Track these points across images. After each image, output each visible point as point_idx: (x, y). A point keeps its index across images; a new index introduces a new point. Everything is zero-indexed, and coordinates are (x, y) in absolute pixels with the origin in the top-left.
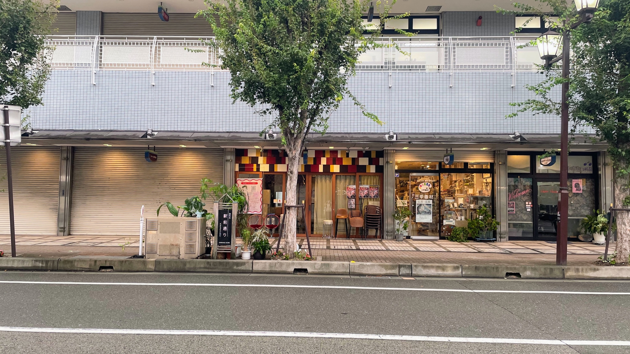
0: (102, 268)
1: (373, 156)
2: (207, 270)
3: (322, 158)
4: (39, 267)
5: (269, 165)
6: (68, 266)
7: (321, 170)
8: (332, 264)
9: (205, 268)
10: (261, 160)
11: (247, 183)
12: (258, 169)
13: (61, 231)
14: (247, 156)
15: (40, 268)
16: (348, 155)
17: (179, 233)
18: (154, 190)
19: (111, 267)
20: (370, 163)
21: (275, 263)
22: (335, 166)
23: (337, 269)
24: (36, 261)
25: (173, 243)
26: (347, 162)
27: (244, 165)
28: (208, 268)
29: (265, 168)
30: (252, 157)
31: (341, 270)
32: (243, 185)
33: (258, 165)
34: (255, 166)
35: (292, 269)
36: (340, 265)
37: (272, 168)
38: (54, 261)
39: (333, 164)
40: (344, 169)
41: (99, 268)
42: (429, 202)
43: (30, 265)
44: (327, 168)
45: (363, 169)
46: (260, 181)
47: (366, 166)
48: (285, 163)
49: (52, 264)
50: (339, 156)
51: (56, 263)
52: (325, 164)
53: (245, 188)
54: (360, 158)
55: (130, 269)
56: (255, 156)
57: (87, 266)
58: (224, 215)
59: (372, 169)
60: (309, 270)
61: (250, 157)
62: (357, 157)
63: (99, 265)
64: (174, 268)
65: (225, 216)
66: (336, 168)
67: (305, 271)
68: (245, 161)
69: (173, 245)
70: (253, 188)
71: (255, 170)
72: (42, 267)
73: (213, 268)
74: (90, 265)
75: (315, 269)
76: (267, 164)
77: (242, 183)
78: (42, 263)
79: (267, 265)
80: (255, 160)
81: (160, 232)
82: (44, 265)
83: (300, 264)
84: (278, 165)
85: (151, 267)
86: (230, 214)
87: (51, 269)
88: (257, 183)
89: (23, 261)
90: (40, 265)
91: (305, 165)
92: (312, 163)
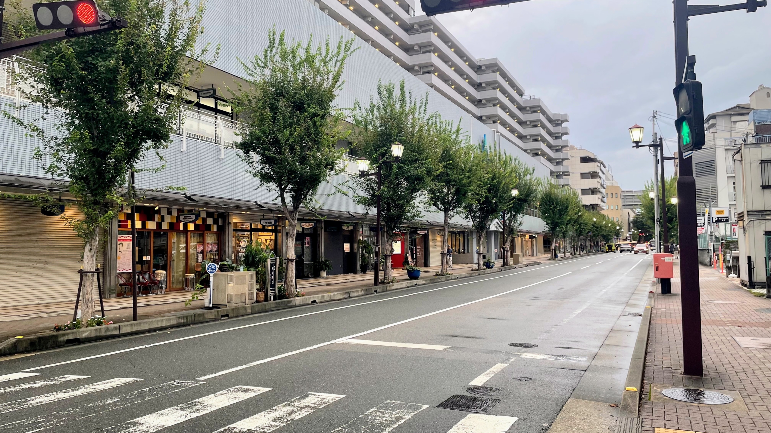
0: (222, 316)
1: (216, 217)
2: (276, 309)
4: (182, 323)
5: (142, 222)
6: (201, 319)
7: (181, 227)
10: (136, 216)
11: (123, 240)
15: (183, 324)
16: (199, 215)
17: (245, 284)
18: (30, 249)
19: (227, 315)
20: (214, 223)
22: (191, 224)
23: (326, 298)
24: (179, 318)
25: (242, 293)
26: (199, 221)
27: (121, 221)
29: (138, 224)
30: (128, 213)
32: (120, 242)
34: (129, 222)
35: (311, 302)
36: (326, 295)
37: (144, 225)
38: (191, 316)
40: (197, 227)
41: (220, 317)
43: (175, 323)
44: (185, 226)
45: (208, 228)
47: (211, 225)
48: (154, 220)
49: (190, 319)
51: (193, 317)
53: (121, 245)
54: (207, 218)
55: (238, 315)
57: (213, 317)
59: (215, 228)
61: (125, 213)
62: (205, 217)
63: (220, 314)
65: (272, 268)
66: (191, 227)
67: (315, 302)
68: (121, 217)
69: (242, 294)
70: (128, 246)
71: (129, 226)
72: (184, 322)
73: (279, 307)
74: (215, 315)
75: (319, 300)
76: (140, 220)
77: (119, 240)
78: (184, 320)
80: (130, 216)
81: (235, 285)
82: (185, 321)
83: (313, 298)
84: (149, 222)
86: (275, 267)
87: (190, 322)
89: (170, 320)
90: (183, 321)
91: (170, 223)
92: (175, 221)
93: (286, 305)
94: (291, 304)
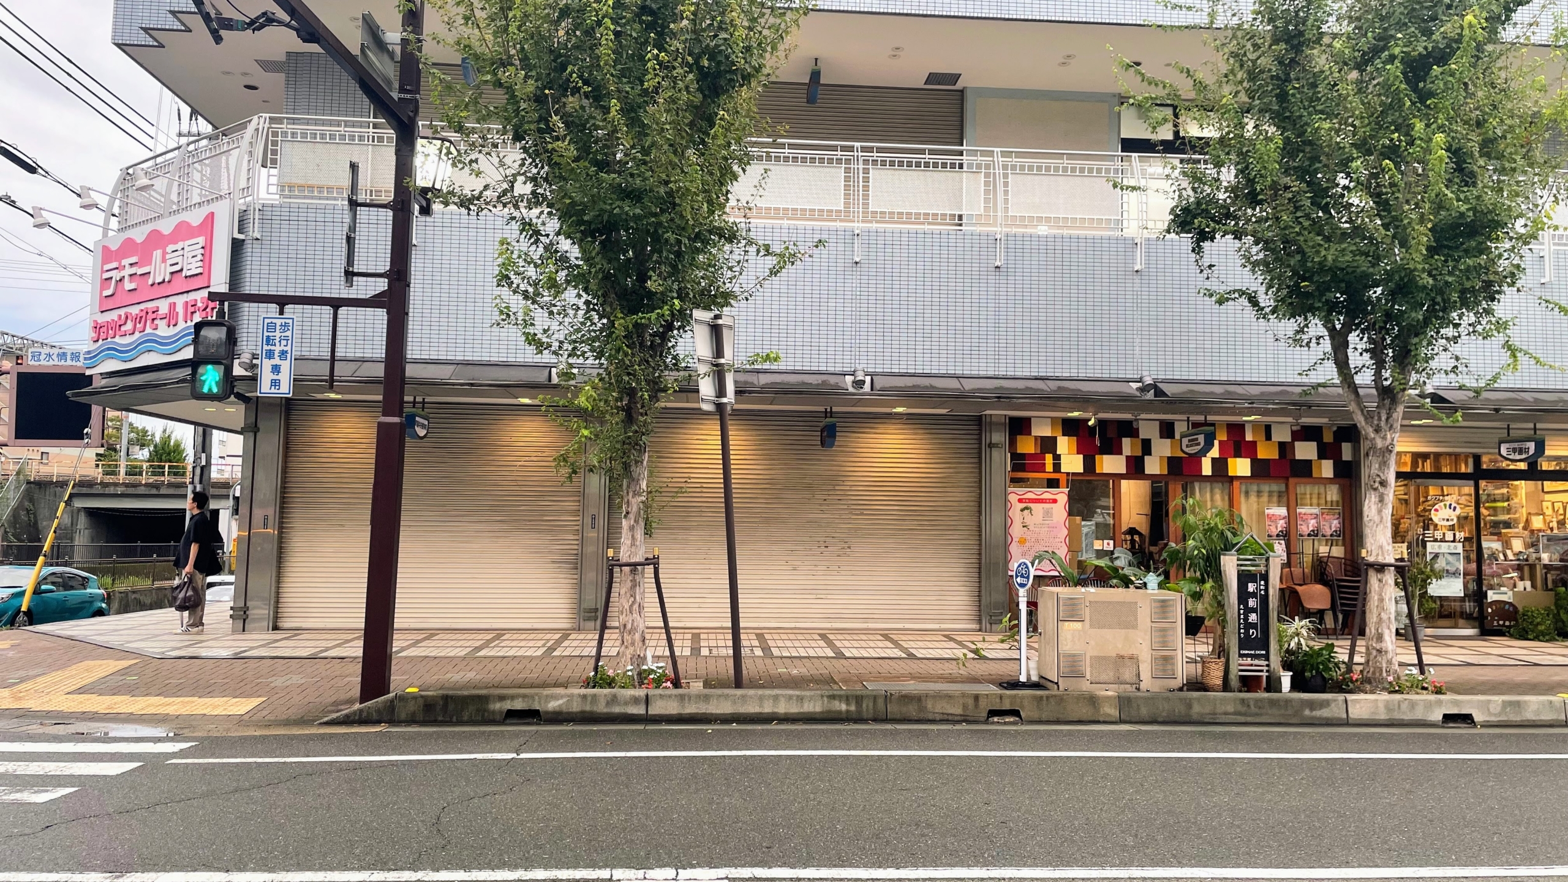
0: (993, 713)
1: (1328, 438)
2: (1242, 719)
4: (840, 712)
5: (1081, 456)
6: (912, 710)
7: (1207, 469)
8: (1525, 702)
9: (1236, 713)
10: (1064, 445)
11: (1033, 501)
12: (1057, 467)
13: (589, 619)
14: (1030, 434)
15: (844, 716)
16: (1268, 437)
17: (1134, 627)
18: (811, 516)
19: (1015, 713)
20: (1322, 455)
21: (1399, 702)
22: (1239, 460)
23: (1537, 712)
24: (832, 697)
25: (1122, 653)
26: (1267, 452)
27: (1023, 456)
28: (1245, 714)
29: (1072, 463)
30: (1042, 438)
31: (1547, 716)
32: (1023, 505)
33: (1057, 457)
34: (1049, 458)
35: (1437, 716)
36: (1542, 703)
37: (1089, 464)
38: (875, 698)
39: (1236, 456)
40: (1260, 469)
41: (985, 714)
42: (1455, 547)
43: (818, 709)
45: (1304, 470)
46: (1062, 495)
47: (1311, 461)
48: (1120, 453)
49: (871, 704)
50: (1249, 437)
51: (881, 702)
52: (1217, 456)
53: (1027, 512)
54: (1297, 443)
55: (1062, 717)
56: (1049, 434)
57: (958, 711)
58: (1250, 585)
59: (1327, 469)
60: (1478, 717)
61: (1036, 438)
62: (1289, 440)
63: (985, 706)
64: (1164, 714)
65: (1251, 587)
66: (1241, 467)
67: (1467, 719)
68: (1026, 446)
69: (1122, 657)
70: (1048, 514)
71: (1049, 467)
72: (848, 711)
73: (1257, 715)
74: (965, 707)
75: (1490, 714)
76: (1077, 453)
77: (1020, 501)
78: (848, 704)
79: (1381, 705)
80: (1048, 445)
82: (853, 708)
83: (1456, 703)
84: (1105, 457)
85: (1112, 711)
86: (1262, 583)
87: (871, 716)
88: (1055, 501)
89: (801, 699)
90: (844, 707)
91: (1169, 458)
93: (1297, 713)
94: (1324, 713)
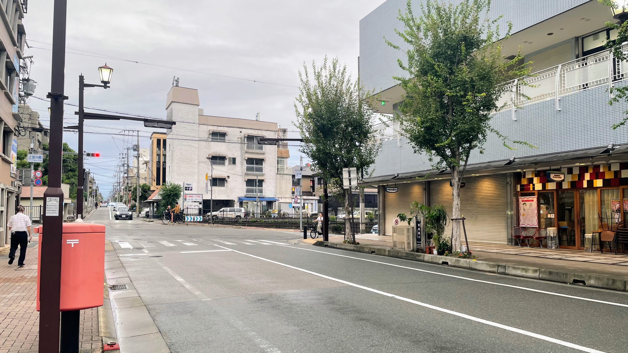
3: (585, 174)
5: (541, 184)
7: (585, 185)
8: (460, 260)
10: (536, 180)
11: (526, 201)
12: (534, 188)
14: (525, 178)
16: (610, 169)
17: (404, 235)
19: (375, 252)
22: (598, 180)
23: (463, 264)
26: (609, 176)
27: (524, 185)
29: (538, 187)
30: (529, 178)
32: (523, 203)
33: (534, 185)
34: (531, 185)
35: (441, 262)
36: (464, 261)
37: (544, 187)
39: (596, 179)
40: (607, 183)
44: (590, 183)
46: (535, 198)
50: (601, 170)
52: (589, 179)
53: (525, 205)
54: (622, 171)
55: (380, 254)
56: (531, 177)
60: (449, 264)
61: (527, 179)
62: (619, 170)
66: (599, 183)
68: (524, 182)
70: (531, 205)
75: (452, 263)
76: (540, 183)
77: (523, 201)
80: (531, 181)
84: (549, 183)
88: (533, 201)
92: (577, 179)
